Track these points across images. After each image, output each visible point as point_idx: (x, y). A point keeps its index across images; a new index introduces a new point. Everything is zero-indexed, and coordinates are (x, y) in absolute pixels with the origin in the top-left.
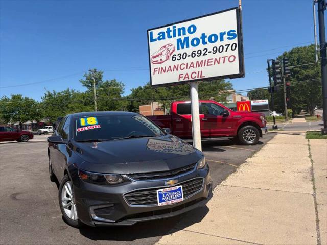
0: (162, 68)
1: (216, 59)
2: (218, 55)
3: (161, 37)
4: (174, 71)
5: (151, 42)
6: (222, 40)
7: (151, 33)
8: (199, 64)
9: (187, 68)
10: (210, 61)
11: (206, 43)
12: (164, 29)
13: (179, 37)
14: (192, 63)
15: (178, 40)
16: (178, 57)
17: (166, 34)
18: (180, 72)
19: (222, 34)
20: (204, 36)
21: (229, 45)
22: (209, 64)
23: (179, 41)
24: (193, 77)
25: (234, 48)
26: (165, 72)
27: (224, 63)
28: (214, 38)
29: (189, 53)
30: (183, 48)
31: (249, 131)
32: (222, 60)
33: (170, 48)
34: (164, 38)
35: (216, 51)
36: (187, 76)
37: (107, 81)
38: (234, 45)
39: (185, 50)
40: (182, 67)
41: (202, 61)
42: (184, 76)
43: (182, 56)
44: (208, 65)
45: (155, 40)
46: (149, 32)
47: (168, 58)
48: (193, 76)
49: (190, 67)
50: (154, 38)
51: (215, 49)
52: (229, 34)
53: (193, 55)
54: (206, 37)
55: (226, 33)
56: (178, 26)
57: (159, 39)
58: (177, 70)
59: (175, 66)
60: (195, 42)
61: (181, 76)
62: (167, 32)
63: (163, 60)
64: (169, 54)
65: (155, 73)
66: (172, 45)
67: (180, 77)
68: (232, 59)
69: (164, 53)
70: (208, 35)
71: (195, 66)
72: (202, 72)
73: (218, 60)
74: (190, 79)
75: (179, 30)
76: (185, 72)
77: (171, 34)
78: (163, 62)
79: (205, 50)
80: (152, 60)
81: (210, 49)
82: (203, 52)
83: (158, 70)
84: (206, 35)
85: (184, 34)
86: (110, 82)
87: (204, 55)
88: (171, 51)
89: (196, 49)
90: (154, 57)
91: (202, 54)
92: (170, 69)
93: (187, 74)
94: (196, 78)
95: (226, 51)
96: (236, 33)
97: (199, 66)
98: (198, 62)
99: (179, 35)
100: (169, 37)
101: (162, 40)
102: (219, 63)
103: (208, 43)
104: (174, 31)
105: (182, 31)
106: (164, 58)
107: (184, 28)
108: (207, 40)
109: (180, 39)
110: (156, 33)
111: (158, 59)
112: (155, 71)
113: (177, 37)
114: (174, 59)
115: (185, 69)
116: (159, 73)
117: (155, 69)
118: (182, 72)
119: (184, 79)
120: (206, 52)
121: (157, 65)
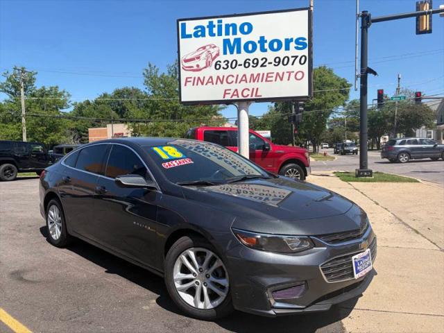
0: (199, 78)
1: (278, 74)
2: (281, 69)
3: (199, 33)
4: (216, 83)
5: (182, 38)
6: (287, 48)
7: (184, 25)
8: (254, 78)
9: (236, 82)
10: (269, 75)
11: (266, 51)
12: (205, 23)
13: (227, 37)
14: (245, 75)
15: (224, 40)
16: (223, 65)
17: (207, 30)
18: (226, 86)
19: (288, 41)
20: (262, 40)
21: (297, 57)
22: (269, 79)
23: (226, 42)
25: (302, 62)
26: (202, 84)
27: (289, 80)
28: (276, 45)
29: (241, 61)
30: (232, 53)
31: (293, 171)
32: (286, 76)
33: (212, 50)
34: (203, 35)
35: (279, 62)
36: (235, 93)
37: (44, 87)
38: (303, 58)
39: (235, 56)
40: (230, 80)
41: (259, 75)
42: (231, 92)
43: (229, 65)
44: (266, 81)
45: (190, 36)
46: (180, 23)
47: (208, 64)
48: (245, 94)
49: (241, 80)
50: (187, 33)
51: (277, 60)
52: (297, 41)
53: (247, 65)
54: (266, 41)
55: (294, 40)
56: (226, 21)
57: (196, 35)
58: (222, 83)
59: (218, 77)
60: (250, 47)
61: (227, 92)
62: (208, 27)
63: (201, 66)
64: (210, 59)
65: (188, 83)
66: (215, 47)
67: (225, 93)
68: (299, 76)
69: (203, 56)
70: (269, 39)
71: (248, 80)
72: (257, 89)
73: (281, 76)
74: (241, 97)
75: (227, 26)
76: (233, 87)
77: (215, 30)
78: (200, 70)
79: (264, 60)
80: (183, 64)
81: (271, 59)
82: (261, 62)
83: (192, 80)
84: (265, 39)
85: (234, 33)
86: (48, 89)
87: (262, 66)
88: (214, 55)
89: (251, 56)
90: (186, 61)
91: (260, 64)
92: (211, 80)
93: (236, 90)
94: (249, 97)
95: (293, 64)
96: (307, 42)
97: (254, 81)
98: (252, 75)
99: (227, 33)
100: (212, 34)
101: (201, 37)
102: (281, 79)
103: (269, 50)
104: (220, 28)
105: (231, 28)
106: (202, 63)
107: (234, 26)
108: (266, 46)
109: (229, 40)
110: (191, 26)
111: (193, 64)
112: (187, 81)
113: (224, 37)
114: (218, 67)
115: (234, 82)
116: (193, 84)
117: (187, 78)
118: (228, 87)
119: (232, 97)
120: (264, 63)
121: (191, 72)
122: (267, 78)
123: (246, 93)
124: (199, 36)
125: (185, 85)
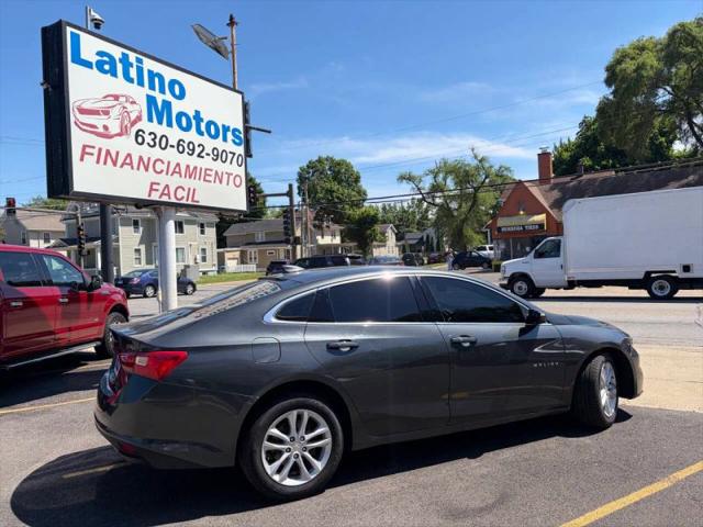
0: (108, 152)
1: (216, 173)
2: (219, 166)
3: (106, 67)
4: (138, 168)
5: (73, 61)
6: (225, 139)
7: (76, 39)
8: (191, 173)
9: (167, 173)
10: (208, 172)
11: (202, 134)
12: (116, 52)
13: (152, 93)
14: (178, 165)
15: (148, 96)
16: (148, 139)
17: (120, 67)
18: (151, 176)
19: (226, 129)
20: (198, 117)
21: (234, 154)
22: (207, 178)
23: (151, 101)
24: (179, 197)
25: (240, 163)
26: (115, 164)
27: (228, 184)
28: (214, 130)
29: (173, 141)
30: (160, 122)
32: (225, 176)
33: (130, 107)
34: (113, 73)
35: (217, 156)
36: (166, 192)
38: (240, 158)
39: (161, 130)
40: (158, 167)
41: (195, 168)
42: (161, 188)
43: (157, 141)
45: (88, 65)
46: (69, 29)
47: (124, 131)
49: (174, 172)
50: (84, 56)
51: (215, 152)
52: (235, 130)
53: (181, 149)
54: (202, 120)
55: (231, 129)
56: (148, 64)
57: (100, 66)
58: (147, 169)
59: (141, 159)
60: (184, 122)
61: (155, 187)
62: (121, 61)
63: (112, 131)
64: (127, 122)
65: (86, 156)
66: (134, 103)
67: (151, 189)
68: (238, 181)
69: (115, 112)
70: (205, 118)
72: (194, 190)
73: (220, 177)
74: (173, 200)
75: (151, 74)
76: (163, 179)
77: (133, 73)
78: (111, 137)
79: (201, 148)
80: (75, 115)
81: (208, 150)
82: (198, 150)
83: (95, 152)
84: (201, 116)
85: (162, 90)
87: (199, 156)
88: (133, 116)
89: (186, 137)
90: (83, 111)
91: (196, 153)
92: (129, 161)
93: (167, 187)
94: (184, 201)
95: (231, 163)
96: (242, 136)
97: (191, 177)
98: (188, 166)
99: (152, 87)
100: (128, 78)
101: (109, 75)
102: (220, 182)
103: (205, 134)
104: (140, 71)
105: (157, 80)
106: (114, 128)
107: (161, 77)
108: (203, 127)
109: (154, 99)
110: (90, 46)
111: (98, 121)
112: (84, 153)
113: (146, 90)
114: (140, 140)
115: (164, 173)
116: (98, 162)
117: (84, 147)
118: (156, 178)
119: (160, 197)
120: (202, 151)
121: (93, 136)
122: (204, 175)
123: (180, 193)
124: (105, 72)
125: (82, 159)
